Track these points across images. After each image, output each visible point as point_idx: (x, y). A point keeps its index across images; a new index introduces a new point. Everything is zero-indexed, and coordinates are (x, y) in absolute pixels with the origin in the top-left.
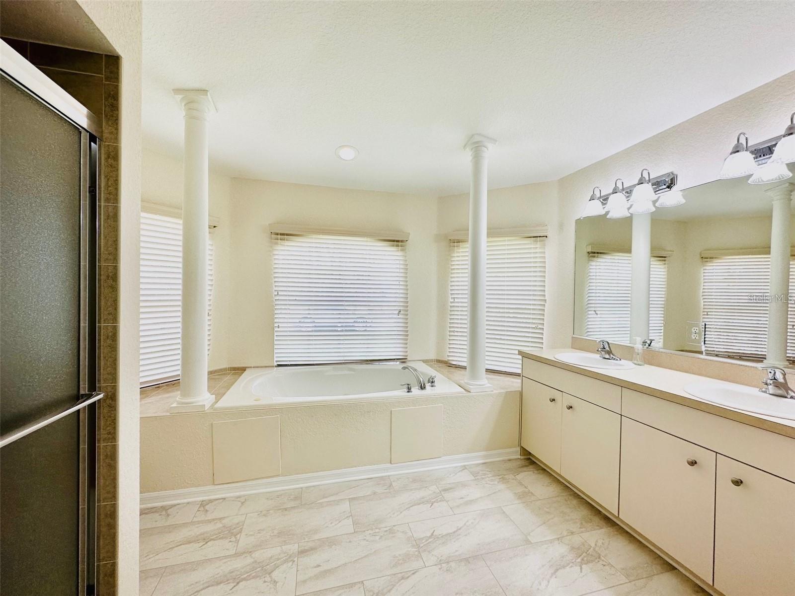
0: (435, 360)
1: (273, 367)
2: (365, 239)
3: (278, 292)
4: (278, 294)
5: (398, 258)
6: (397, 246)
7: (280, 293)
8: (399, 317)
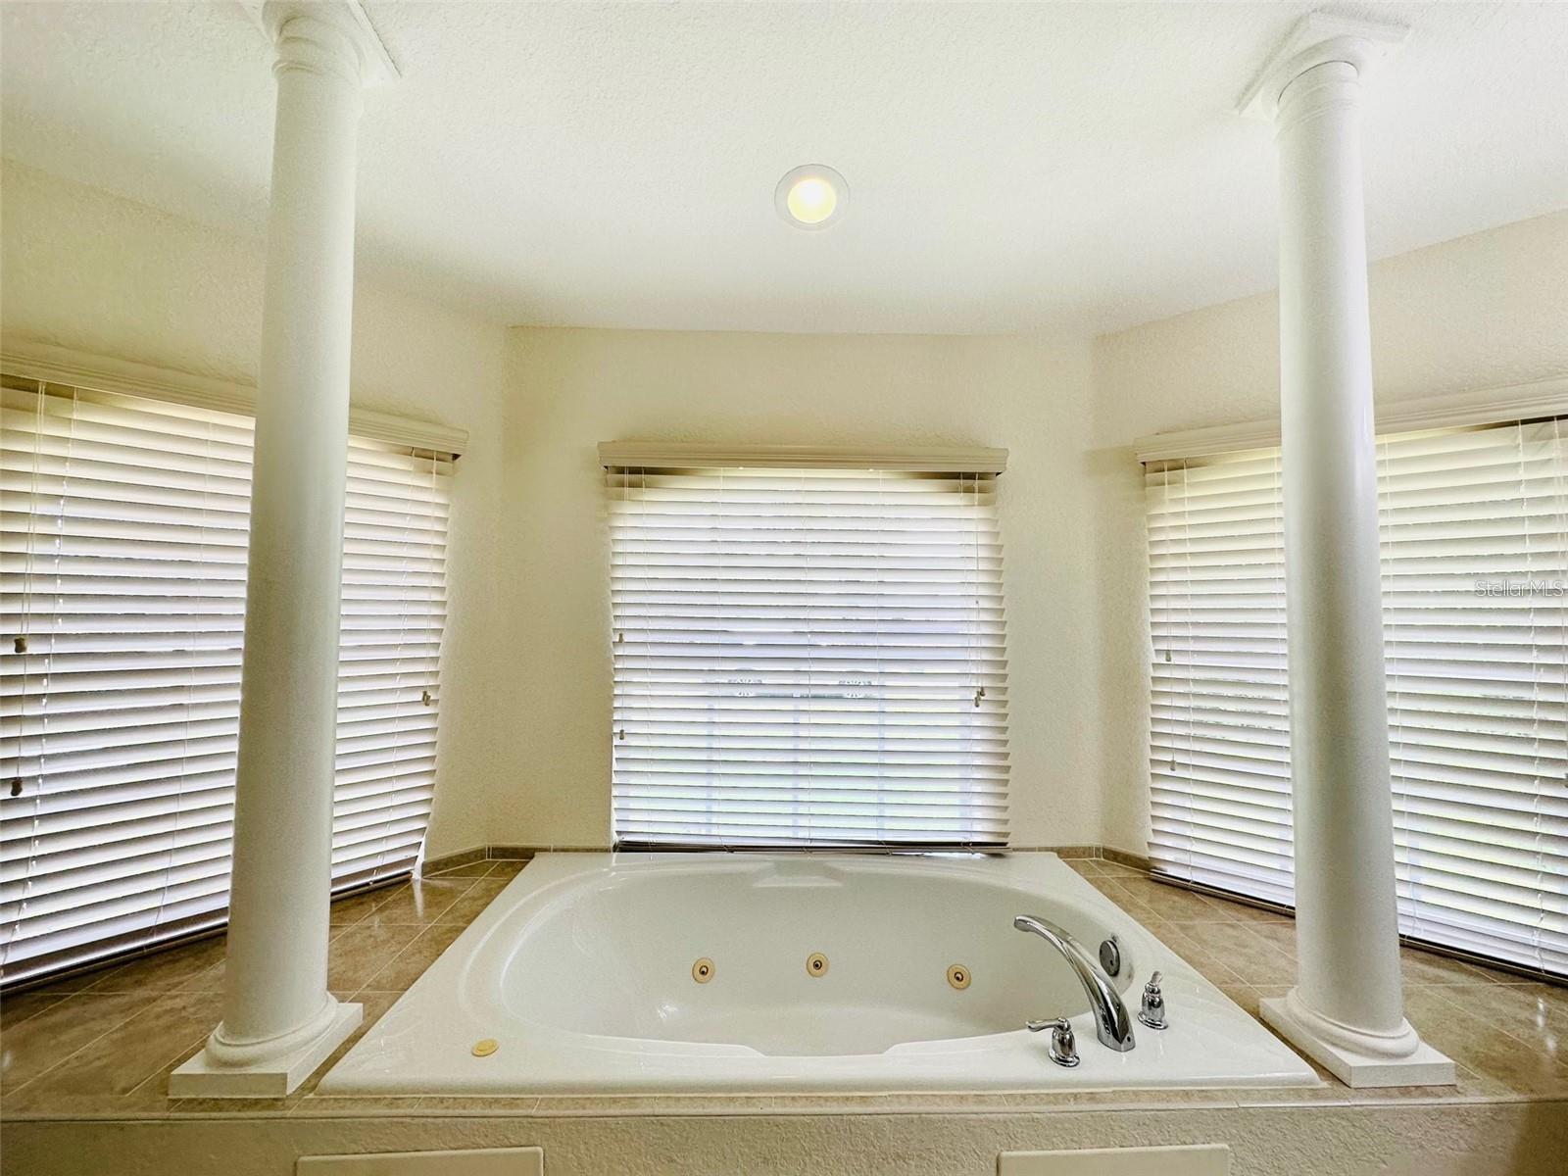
0: (1098, 849)
1: (607, 850)
2: (870, 473)
3: (621, 635)
4: (621, 641)
5: (967, 527)
6: (969, 490)
7: (626, 638)
8: (977, 710)
